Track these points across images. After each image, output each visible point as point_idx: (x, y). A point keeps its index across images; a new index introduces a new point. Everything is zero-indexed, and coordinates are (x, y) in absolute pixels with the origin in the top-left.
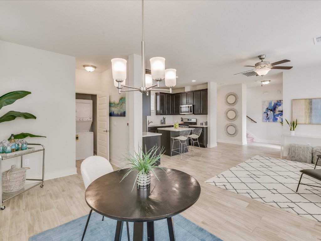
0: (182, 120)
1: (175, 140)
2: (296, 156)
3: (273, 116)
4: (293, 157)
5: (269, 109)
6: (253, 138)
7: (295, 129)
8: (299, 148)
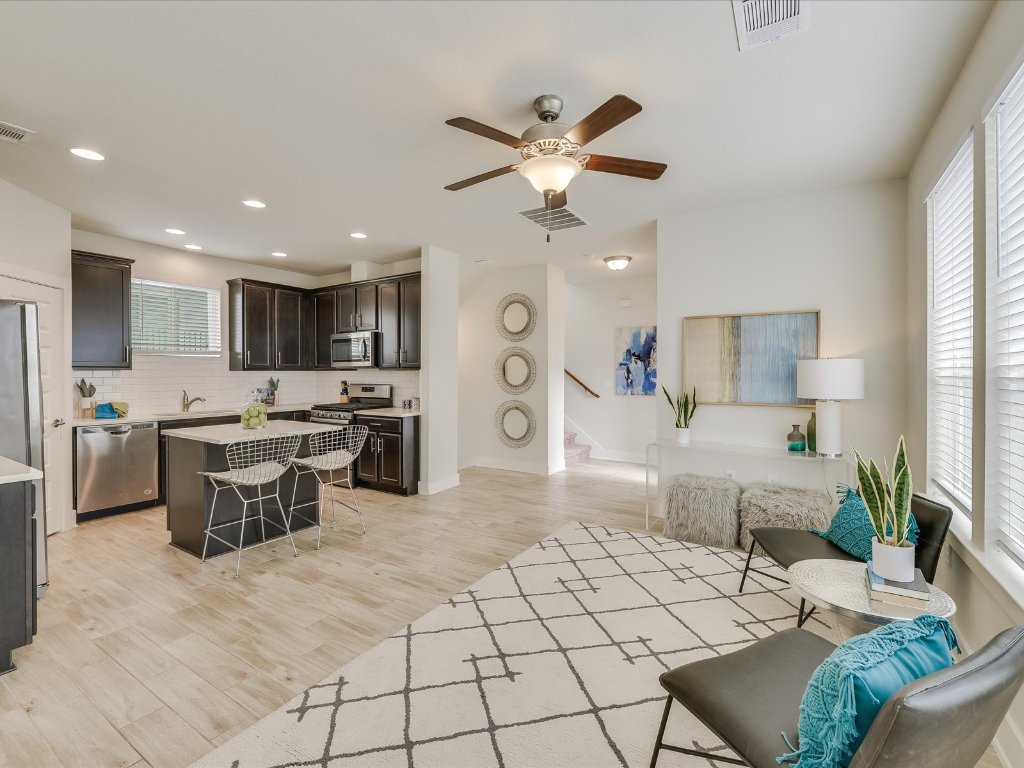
0: (345, 391)
1: (220, 483)
2: (690, 525)
3: (643, 376)
4: (682, 525)
5: (634, 355)
6: (590, 448)
7: (691, 422)
8: (699, 492)
